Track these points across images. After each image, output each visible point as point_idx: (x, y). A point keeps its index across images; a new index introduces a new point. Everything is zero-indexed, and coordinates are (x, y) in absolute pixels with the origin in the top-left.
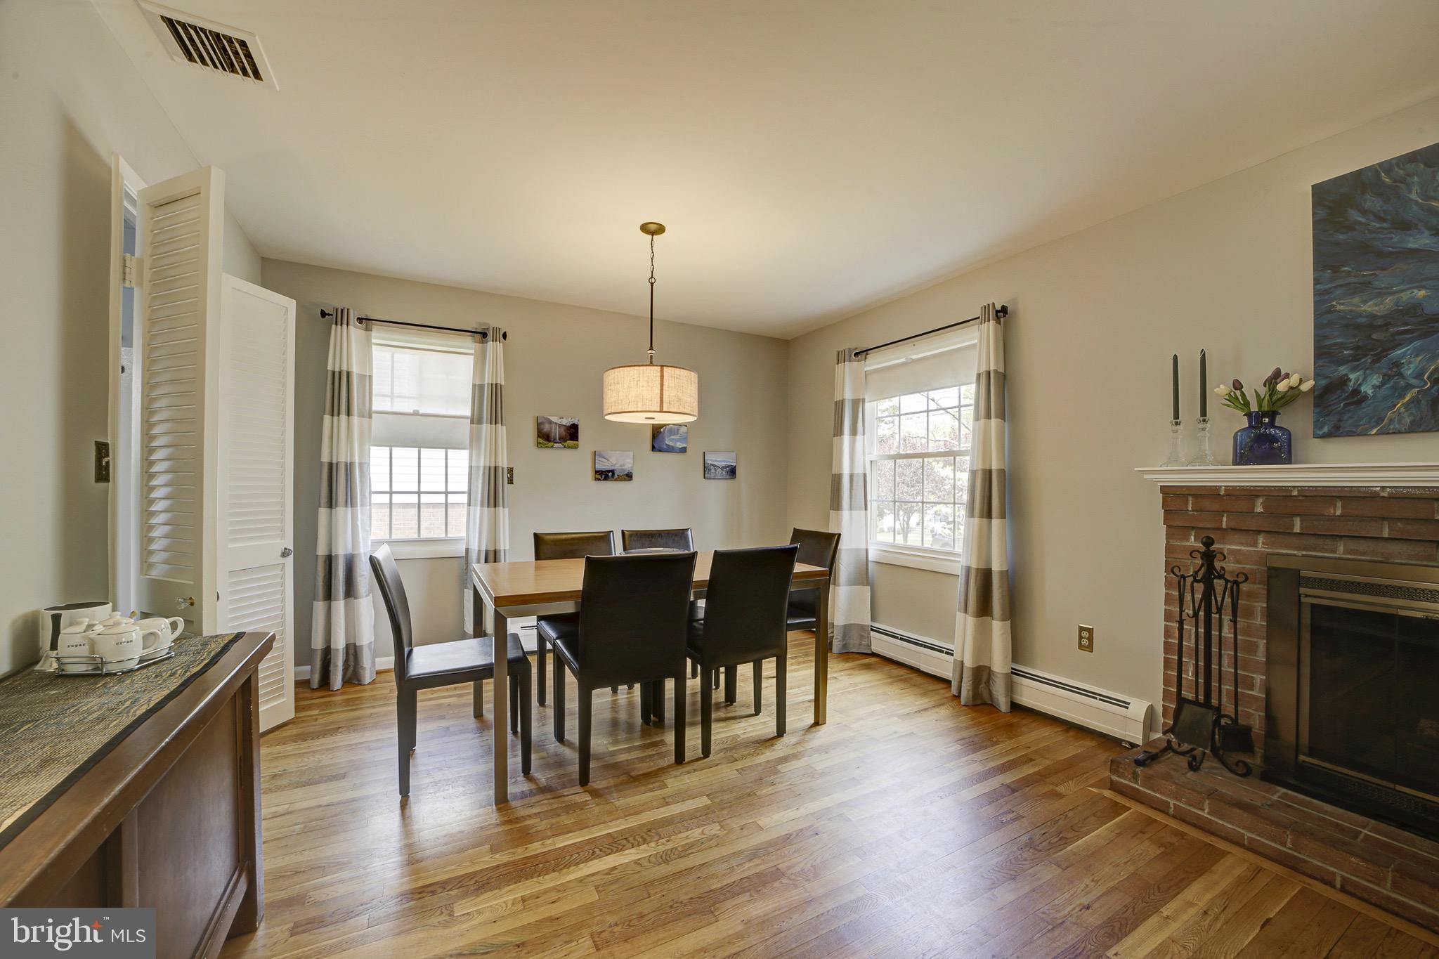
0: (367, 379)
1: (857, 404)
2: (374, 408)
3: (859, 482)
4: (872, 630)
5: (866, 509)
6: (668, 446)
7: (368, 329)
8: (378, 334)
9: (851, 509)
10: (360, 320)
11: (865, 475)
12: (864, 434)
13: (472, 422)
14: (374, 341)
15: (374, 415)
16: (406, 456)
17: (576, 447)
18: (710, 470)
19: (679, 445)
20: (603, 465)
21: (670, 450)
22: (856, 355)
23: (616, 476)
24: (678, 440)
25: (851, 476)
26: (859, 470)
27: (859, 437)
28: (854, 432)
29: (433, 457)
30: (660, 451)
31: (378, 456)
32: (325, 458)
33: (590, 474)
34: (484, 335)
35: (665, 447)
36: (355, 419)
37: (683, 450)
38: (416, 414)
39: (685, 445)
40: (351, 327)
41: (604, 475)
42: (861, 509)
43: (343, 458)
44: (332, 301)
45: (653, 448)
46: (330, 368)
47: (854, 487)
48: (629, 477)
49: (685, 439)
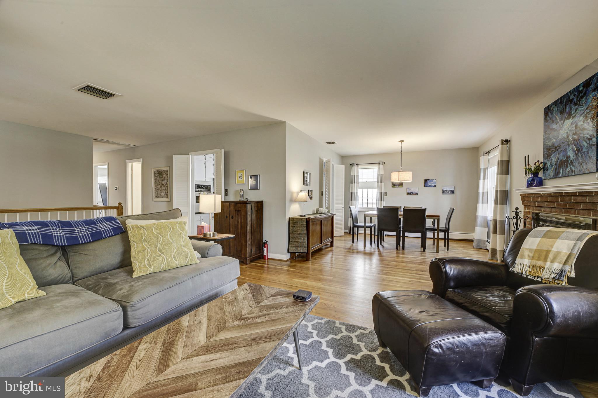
0: (358, 176)
1: (485, 169)
2: (359, 181)
3: (485, 195)
4: (487, 242)
5: (487, 203)
6: (429, 185)
7: (358, 166)
8: (360, 167)
9: (483, 203)
10: (356, 165)
11: (487, 192)
12: (487, 179)
13: (377, 183)
14: (359, 168)
15: (359, 183)
16: (365, 190)
17: (402, 187)
18: (444, 192)
19: (433, 185)
20: (410, 191)
21: (430, 186)
22: (486, 153)
23: (413, 194)
24: (432, 184)
25: (483, 193)
26: (486, 191)
27: (486, 180)
28: (484, 178)
29: (370, 190)
30: (426, 187)
31: (360, 191)
32: (351, 192)
33: (406, 193)
34: (380, 163)
35: (428, 186)
36: (355, 184)
37: (435, 186)
38: (366, 182)
39: (435, 185)
40: (355, 167)
41: (410, 194)
42: (486, 203)
43: (353, 191)
44: (351, 162)
45: (425, 186)
46: (351, 175)
47: (484, 196)
48: (417, 194)
49: (435, 183)
